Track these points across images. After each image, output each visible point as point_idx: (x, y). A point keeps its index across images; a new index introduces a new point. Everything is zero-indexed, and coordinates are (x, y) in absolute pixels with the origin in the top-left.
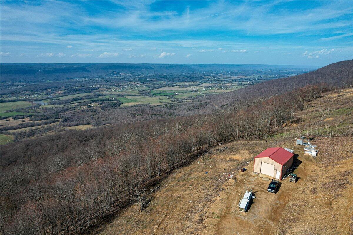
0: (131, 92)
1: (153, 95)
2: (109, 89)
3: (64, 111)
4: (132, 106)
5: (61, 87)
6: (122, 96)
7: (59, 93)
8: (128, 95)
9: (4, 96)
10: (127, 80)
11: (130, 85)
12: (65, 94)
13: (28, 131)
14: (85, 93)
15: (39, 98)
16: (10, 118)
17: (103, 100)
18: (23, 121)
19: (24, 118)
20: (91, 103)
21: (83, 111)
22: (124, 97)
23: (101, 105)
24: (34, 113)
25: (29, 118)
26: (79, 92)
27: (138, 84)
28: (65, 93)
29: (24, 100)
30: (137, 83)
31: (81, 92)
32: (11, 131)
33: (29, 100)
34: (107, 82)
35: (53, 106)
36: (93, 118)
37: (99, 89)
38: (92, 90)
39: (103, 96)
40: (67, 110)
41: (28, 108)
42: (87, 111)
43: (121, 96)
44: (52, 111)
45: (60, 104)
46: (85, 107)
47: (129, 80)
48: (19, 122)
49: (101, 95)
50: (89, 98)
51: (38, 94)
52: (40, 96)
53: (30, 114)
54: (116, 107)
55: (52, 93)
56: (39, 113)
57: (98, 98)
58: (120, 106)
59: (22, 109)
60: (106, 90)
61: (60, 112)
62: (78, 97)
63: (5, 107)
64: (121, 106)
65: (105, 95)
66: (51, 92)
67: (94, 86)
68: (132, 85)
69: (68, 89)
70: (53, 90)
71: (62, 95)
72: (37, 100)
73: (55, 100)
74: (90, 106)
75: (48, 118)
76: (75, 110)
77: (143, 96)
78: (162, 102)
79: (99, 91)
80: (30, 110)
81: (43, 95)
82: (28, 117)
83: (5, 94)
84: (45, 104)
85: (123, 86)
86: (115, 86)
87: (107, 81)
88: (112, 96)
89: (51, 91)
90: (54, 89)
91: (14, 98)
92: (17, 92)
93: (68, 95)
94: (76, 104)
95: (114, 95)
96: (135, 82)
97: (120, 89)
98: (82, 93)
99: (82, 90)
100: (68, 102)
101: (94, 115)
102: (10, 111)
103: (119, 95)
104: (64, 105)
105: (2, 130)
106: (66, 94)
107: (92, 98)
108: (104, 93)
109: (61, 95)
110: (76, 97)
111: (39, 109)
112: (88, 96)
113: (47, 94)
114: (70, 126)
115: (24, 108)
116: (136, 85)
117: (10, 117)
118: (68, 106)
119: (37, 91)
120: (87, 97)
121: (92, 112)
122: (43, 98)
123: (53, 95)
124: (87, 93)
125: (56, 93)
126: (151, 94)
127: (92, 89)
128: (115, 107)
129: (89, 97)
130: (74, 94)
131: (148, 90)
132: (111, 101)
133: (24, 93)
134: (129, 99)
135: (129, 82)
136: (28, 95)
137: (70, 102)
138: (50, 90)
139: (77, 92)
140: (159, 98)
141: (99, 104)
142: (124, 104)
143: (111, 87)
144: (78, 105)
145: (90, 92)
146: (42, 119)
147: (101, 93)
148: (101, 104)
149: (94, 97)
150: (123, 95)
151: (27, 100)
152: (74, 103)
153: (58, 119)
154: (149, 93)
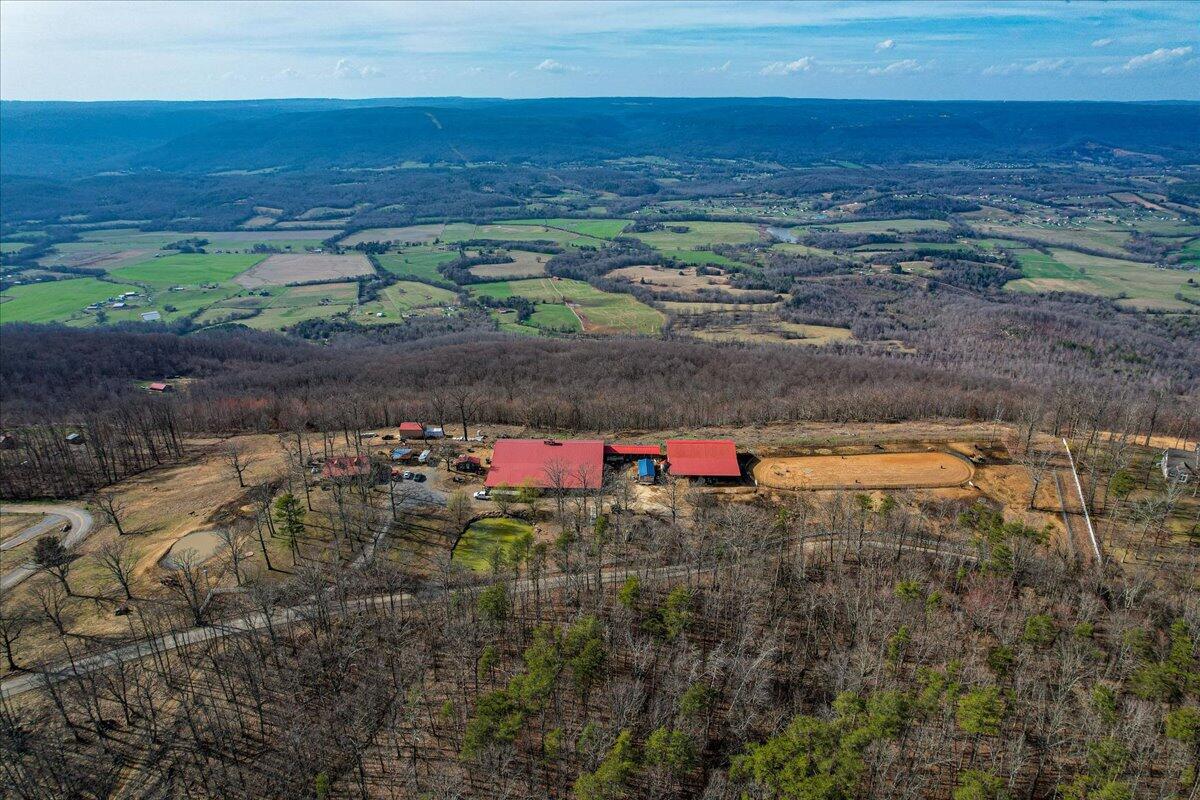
0: (1094, 236)
1: (1180, 260)
2: (1017, 212)
3: (819, 272)
4: (1042, 295)
5: (865, 189)
6: (1043, 247)
7: (848, 210)
8: (1070, 248)
9: (715, 201)
10: (1119, 184)
11: (1111, 206)
12: (863, 215)
13: (700, 312)
14: (927, 218)
15: (788, 220)
16: (693, 269)
17: (956, 256)
18: (711, 283)
19: (718, 274)
20: (911, 259)
21: (869, 282)
22: (1047, 253)
23: (938, 273)
24: (748, 262)
25: (729, 276)
26: (907, 214)
27: (1149, 205)
28: (864, 210)
29: (750, 221)
30: (1153, 201)
31: (916, 214)
32: (669, 305)
33: (761, 222)
34: (1027, 183)
35: (803, 250)
36: (882, 310)
37: (980, 209)
38: (955, 210)
39: (975, 237)
40: (831, 270)
41: (742, 246)
42: (882, 285)
43: (1040, 249)
44: (791, 268)
45: (827, 247)
46: (884, 269)
47: (1128, 184)
48: (702, 283)
49: (971, 235)
50: (924, 241)
51: (794, 205)
52: (794, 212)
53: (737, 264)
54: (986, 285)
55: (829, 206)
56: (759, 265)
57: (951, 242)
58: (1004, 284)
59: (729, 247)
60: (1005, 214)
61: (808, 273)
62: (893, 230)
63: (700, 235)
64: (1009, 287)
65: (984, 237)
66: (831, 202)
67: (968, 197)
68: (1124, 205)
69: (879, 198)
70: (838, 198)
71: (853, 217)
72: (778, 225)
73: (823, 230)
74: (899, 270)
75: (763, 287)
76: (851, 273)
77: (1129, 259)
78: (1186, 300)
79: (974, 219)
80: (744, 254)
81: (803, 211)
82: (729, 272)
83: (720, 196)
84: (791, 243)
85: (1080, 205)
86: (1049, 204)
87: (1033, 181)
88: (1003, 244)
89: (833, 198)
90: (842, 192)
91: (732, 211)
92: (748, 195)
93: (868, 220)
94: (868, 255)
95: (1017, 239)
96: (1146, 195)
97: (1056, 219)
98: (915, 218)
99: (921, 210)
100: (850, 244)
101: (889, 302)
102: (703, 249)
103: (1034, 244)
104: (835, 253)
105: (655, 298)
106: (864, 217)
107: (933, 241)
108: (986, 228)
109: (850, 216)
110: (889, 230)
111: (763, 255)
112: (924, 232)
113: (815, 209)
114: (797, 321)
115: (733, 244)
116: (1143, 206)
117: (695, 265)
118: (845, 257)
119: (795, 194)
120: (920, 236)
121: (894, 289)
122: (795, 221)
123: (830, 213)
124: (932, 218)
125: (841, 207)
126: (1172, 256)
127: (955, 206)
128: (981, 289)
129: (926, 236)
130: (888, 217)
131: (1179, 236)
132: (983, 260)
133: (763, 198)
134: (1061, 266)
135: (1113, 195)
136: (767, 204)
137: (858, 245)
138: (828, 196)
139: (901, 214)
140: (1191, 281)
141: (932, 268)
142: (1023, 281)
143: (1029, 205)
144: (872, 260)
145: (944, 218)
146: (750, 287)
147: (975, 226)
148: (940, 268)
149: (939, 237)
150: (1046, 245)
151: (754, 222)
152: (868, 251)
153: (783, 295)
154: (1168, 250)
